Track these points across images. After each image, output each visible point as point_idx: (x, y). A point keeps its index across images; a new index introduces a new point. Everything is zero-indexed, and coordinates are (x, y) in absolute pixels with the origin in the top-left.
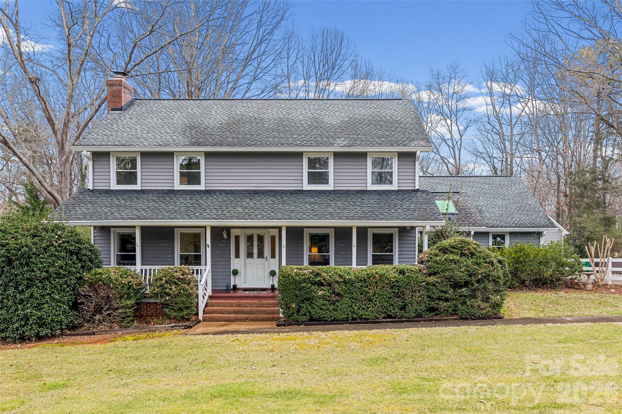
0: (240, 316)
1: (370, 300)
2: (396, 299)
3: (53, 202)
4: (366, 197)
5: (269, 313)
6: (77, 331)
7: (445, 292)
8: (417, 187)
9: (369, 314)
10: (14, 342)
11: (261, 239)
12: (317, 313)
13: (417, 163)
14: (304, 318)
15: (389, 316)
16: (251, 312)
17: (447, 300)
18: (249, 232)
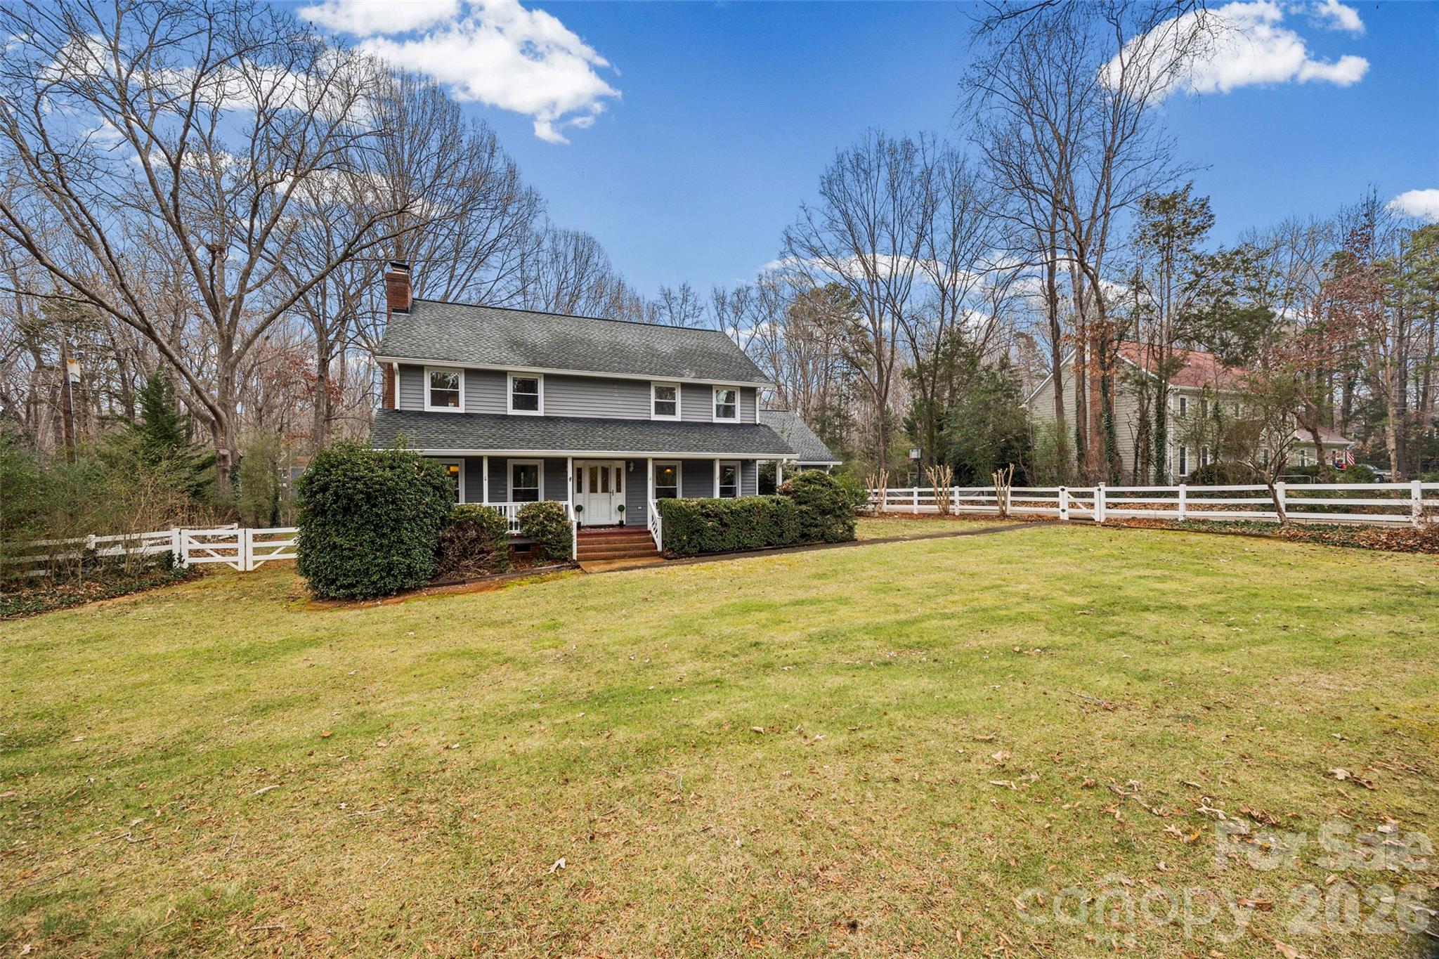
0: (617, 553)
1: (754, 529)
2: (775, 528)
3: (210, 419)
4: (717, 429)
5: (644, 549)
6: (441, 581)
7: (815, 519)
8: (758, 422)
9: (754, 542)
10: (365, 599)
11: (605, 472)
12: (707, 544)
13: (758, 399)
14: (694, 550)
15: (769, 544)
16: (624, 549)
17: (816, 526)
18: (593, 464)
